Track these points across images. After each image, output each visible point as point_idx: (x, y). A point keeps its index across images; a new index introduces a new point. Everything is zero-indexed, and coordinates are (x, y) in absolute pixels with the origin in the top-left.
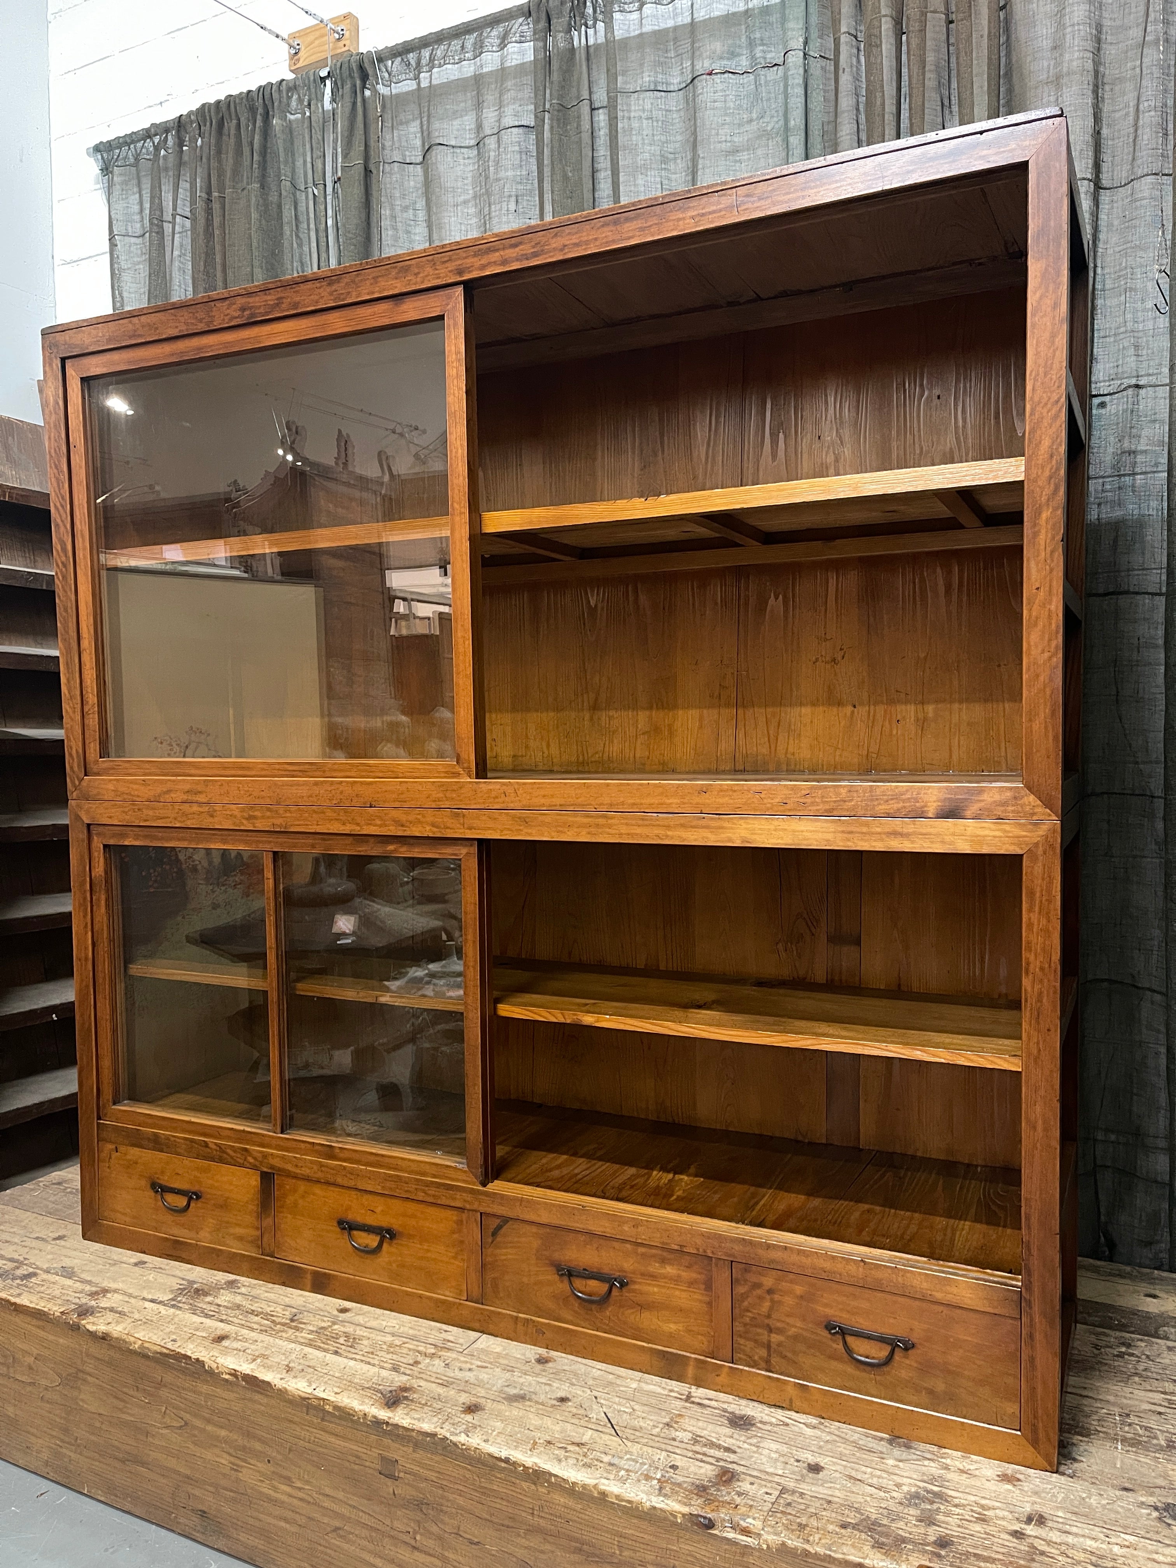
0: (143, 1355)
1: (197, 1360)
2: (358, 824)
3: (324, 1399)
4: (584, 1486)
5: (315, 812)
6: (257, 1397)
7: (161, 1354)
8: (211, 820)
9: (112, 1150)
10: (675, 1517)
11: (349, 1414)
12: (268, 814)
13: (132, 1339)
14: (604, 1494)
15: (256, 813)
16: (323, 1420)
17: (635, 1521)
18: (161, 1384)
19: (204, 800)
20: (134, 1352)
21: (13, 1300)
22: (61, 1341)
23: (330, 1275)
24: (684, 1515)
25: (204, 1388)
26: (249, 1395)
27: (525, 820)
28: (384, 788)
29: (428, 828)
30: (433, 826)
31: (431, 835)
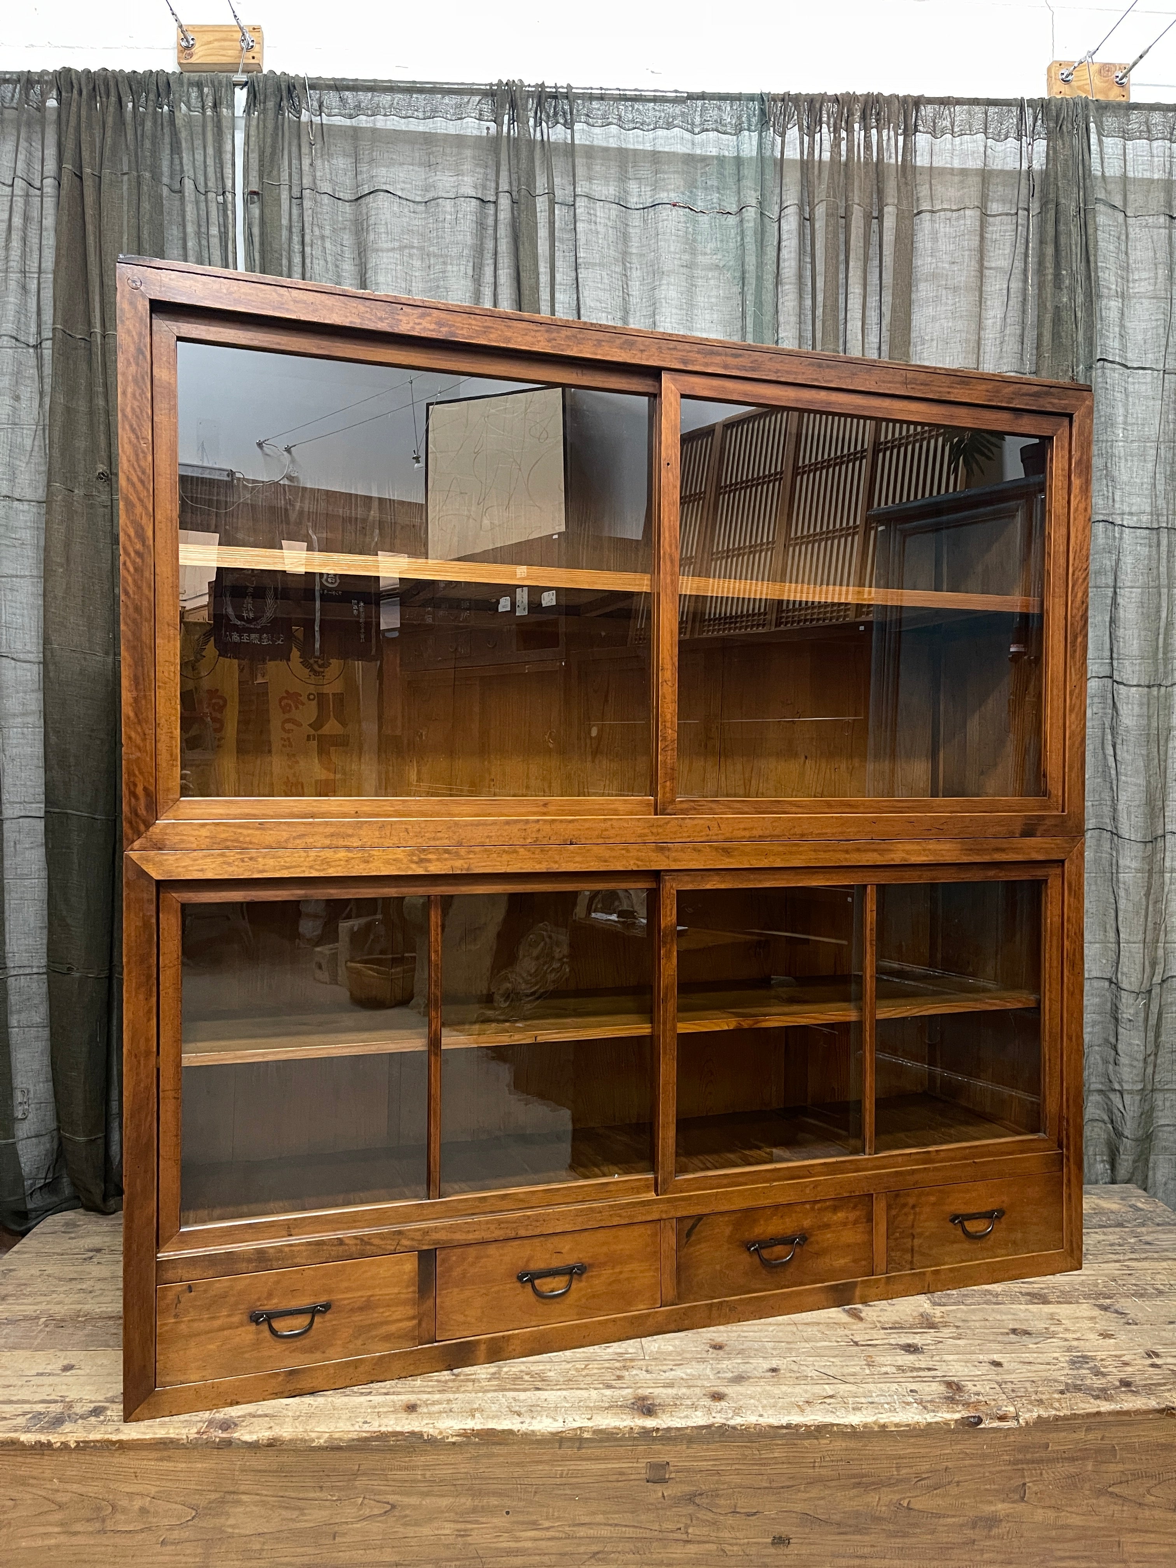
0: (334, 1448)
1: (413, 1433)
2: (554, 862)
3: (580, 1428)
4: (865, 1426)
5: (504, 851)
6: (496, 1449)
7: (358, 1440)
10: (949, 1425)
11: (613, 1433)
12: (445, 855)
13: (313, 1435)
14: (884, 1426)
15: (430, 856)
16: (579, 1448)
17: (912, 1440)
18: (356, 1475)
20: (320, 1448)
21: (114, 1438)
22: (199, 1465)
24: (956, 1421)
25: (420, 1460)
26: (483, 1450)
27: (727, 852)
28: (587, 825)
29: (632, 862)
30: (638, 859)
31: (635, 868)
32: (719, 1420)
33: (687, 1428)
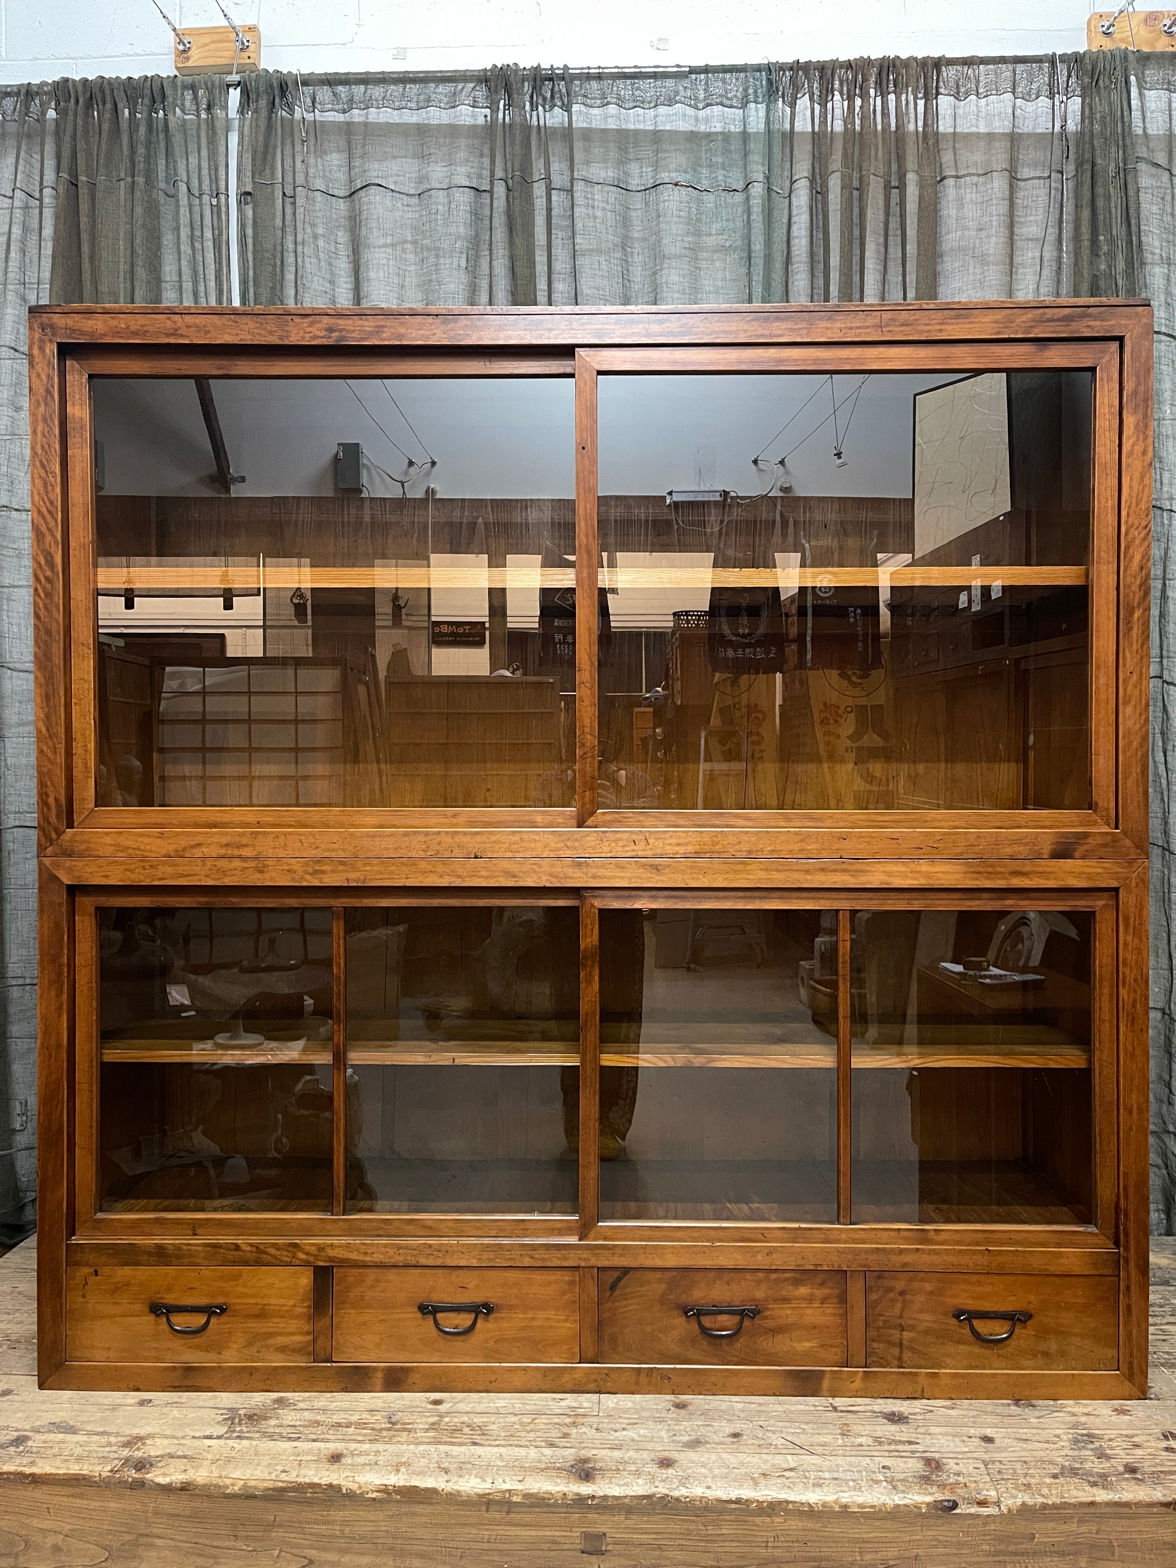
0: (248, 1496)
1: (330, 1486)
2: (459, 877)
3: (509, 1491)
4: (824, 1505)
5: (402, 863)
6: (418, 1508)
7: (274, 1489)
8: (259, 876)
9: (90, 1274)
10: (920, 1508)
11: (544, 1499)
12: (341, 867)
13: (228, 1481)
14: (846, 1506)
15: (324, 868)
16: (508, 1513)
17: (877, 1523)
18: (272, 1525)
19: (249, 855)
20: (234, 1496)
21: (28, 1470)
22: (112, 1505)
23: (408, 1368)
24: (928, 1504)
25: (339, 1515)
26: (405, 1509)
27: (656, 868)
28: (493, 838)
29: (544, 878)
30: (551, 875)
31: (548, 885)
32: (662, 1489)
33: (625, 1497)
